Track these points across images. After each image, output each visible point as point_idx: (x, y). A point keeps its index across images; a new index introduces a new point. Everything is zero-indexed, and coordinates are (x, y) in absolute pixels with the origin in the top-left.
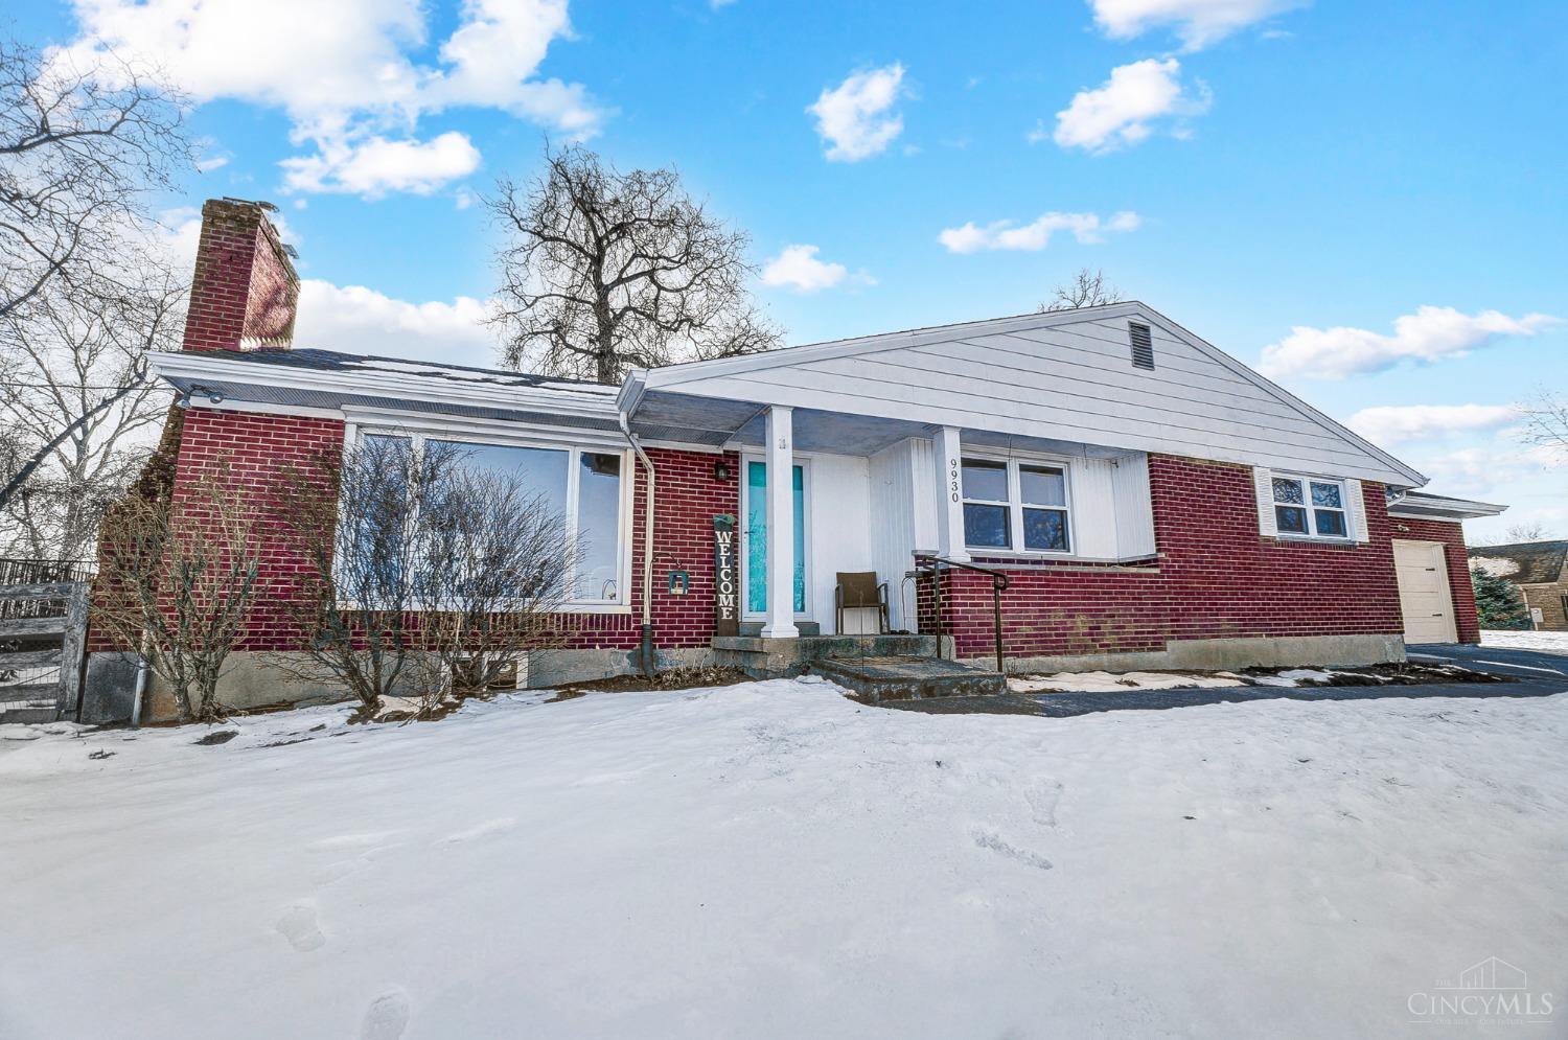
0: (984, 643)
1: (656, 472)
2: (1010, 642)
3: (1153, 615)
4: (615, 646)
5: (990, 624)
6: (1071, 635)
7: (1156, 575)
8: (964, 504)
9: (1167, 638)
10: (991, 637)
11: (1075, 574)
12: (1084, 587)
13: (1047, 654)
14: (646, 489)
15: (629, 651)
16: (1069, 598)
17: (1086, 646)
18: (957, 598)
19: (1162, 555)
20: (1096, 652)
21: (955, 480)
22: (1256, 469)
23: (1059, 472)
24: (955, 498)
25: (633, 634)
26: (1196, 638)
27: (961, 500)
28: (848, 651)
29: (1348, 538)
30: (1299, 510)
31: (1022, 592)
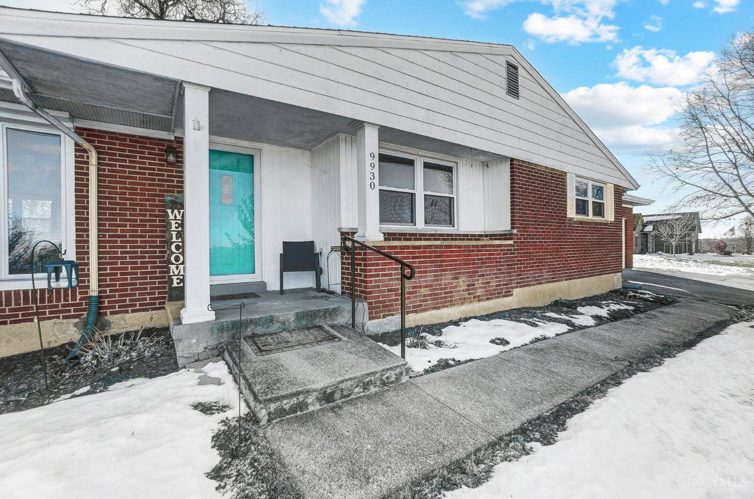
0: (392, 305)
1: (98, 153)
2: (412, 302)
3: (507, 273)
4: (58, 318)
5: (396, 290)
6: (456, 292)
7: (511, 245)
8: (380, 190)
9: (514, 288)
10: (397, 300)
11: (460, 247)
12: (466, 256)
13: (438, 308)
14: (88, 169)
15: (76, 320)
16: (455, 265)
17: (465, 299)
18: (371, 271)
19: (515, 231)
20: (471, 302)
21: (373, 171)
22: (568, 174)
23: (449, 170)
24: (372, 186)
25: (81, 304)
26: (529, 285)
27: (378, 187)
28: (268, 327)
29: (605, 219)
30: (584, 201)
31: (422, 262)
